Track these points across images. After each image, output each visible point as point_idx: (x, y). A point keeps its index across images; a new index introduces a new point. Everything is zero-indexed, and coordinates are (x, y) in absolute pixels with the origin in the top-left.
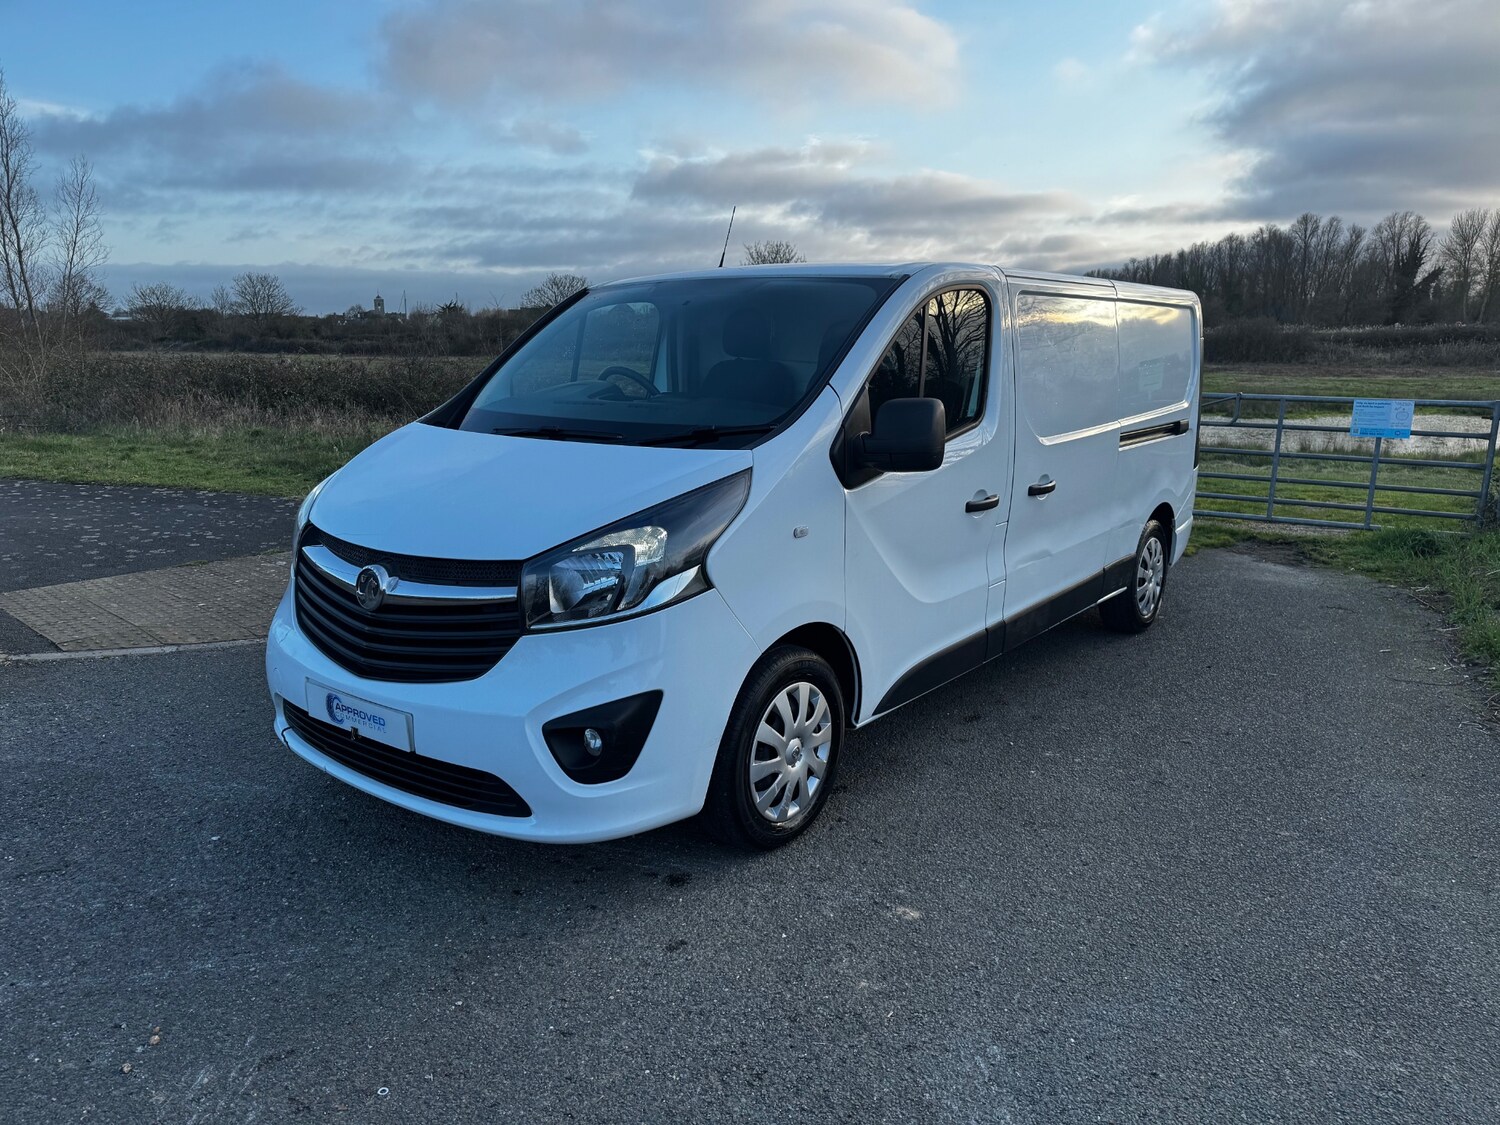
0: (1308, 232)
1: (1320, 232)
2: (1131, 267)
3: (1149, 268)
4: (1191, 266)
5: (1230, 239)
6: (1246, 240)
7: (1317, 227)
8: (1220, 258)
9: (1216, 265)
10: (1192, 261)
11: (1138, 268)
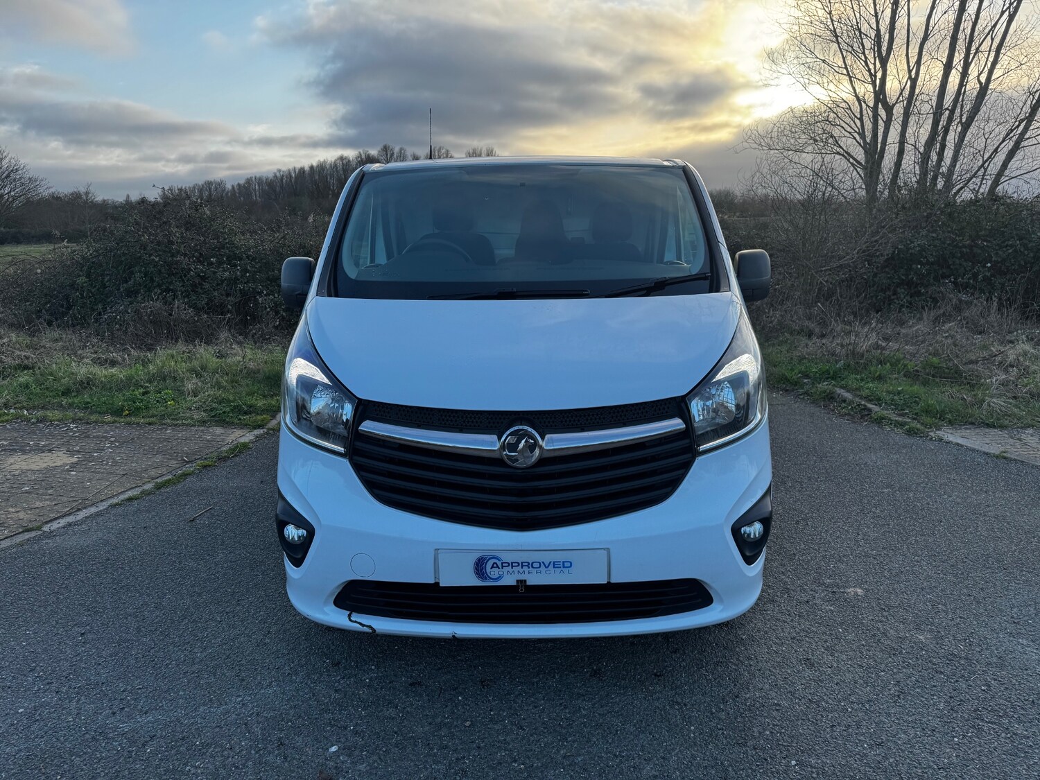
0: (389, 156)
1: (395, 156)
2: (278, 174)
3: (291, 176)
4: (319, 175)
5: (341, 158)
6: (351, 159)
7: (393, 153)
8: (337, 171)
9: (335, 176)
10: (320, 172)
11: (283, 176)
